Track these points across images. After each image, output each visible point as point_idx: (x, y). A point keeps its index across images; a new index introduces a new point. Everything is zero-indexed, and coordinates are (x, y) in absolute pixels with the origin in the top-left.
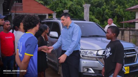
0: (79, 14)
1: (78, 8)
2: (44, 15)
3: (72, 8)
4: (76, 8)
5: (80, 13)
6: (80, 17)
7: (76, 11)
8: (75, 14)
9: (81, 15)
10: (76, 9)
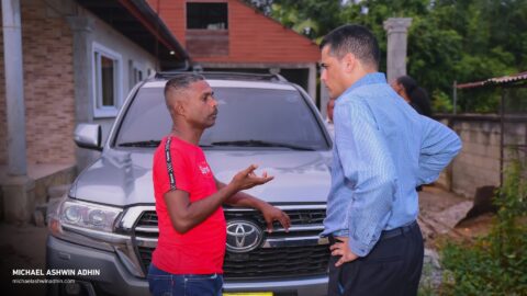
0: (449, 60)
1: (446, 41)
2: (300, 66)
3: (423, 41)
4: (435, 40)
5: (456, 57)
6: (454, 72)
7: (434, 52)
8: (433, 61)
9: (458, 67)
10: (435, 44)
